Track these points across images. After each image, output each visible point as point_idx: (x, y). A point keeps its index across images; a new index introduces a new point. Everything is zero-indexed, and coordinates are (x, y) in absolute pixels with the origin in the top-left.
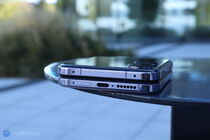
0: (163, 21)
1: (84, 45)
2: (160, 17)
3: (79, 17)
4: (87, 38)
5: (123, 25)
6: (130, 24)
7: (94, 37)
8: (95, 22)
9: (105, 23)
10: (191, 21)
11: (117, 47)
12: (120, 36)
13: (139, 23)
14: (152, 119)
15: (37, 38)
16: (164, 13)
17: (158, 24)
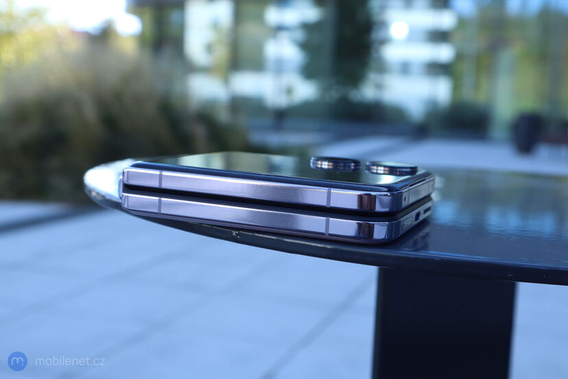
0: (379, 87)
1: (199, 132)
2: (372, 77)
3: (191, 68)
4: (206, 116)
5: (289, 91)
6: (305, 91)
7: (223, 117)
8: (226, 81)
9: (247, 84)
10: (441, 90)
11: (274, 139)
12: (281, 117)
13: (325, 89)
14: (344, 306)
15: (90, 113)
16: (382, 68)
17: (368, 92)
